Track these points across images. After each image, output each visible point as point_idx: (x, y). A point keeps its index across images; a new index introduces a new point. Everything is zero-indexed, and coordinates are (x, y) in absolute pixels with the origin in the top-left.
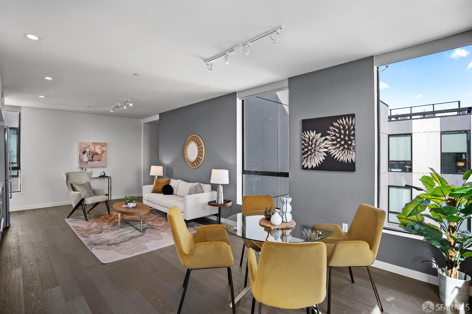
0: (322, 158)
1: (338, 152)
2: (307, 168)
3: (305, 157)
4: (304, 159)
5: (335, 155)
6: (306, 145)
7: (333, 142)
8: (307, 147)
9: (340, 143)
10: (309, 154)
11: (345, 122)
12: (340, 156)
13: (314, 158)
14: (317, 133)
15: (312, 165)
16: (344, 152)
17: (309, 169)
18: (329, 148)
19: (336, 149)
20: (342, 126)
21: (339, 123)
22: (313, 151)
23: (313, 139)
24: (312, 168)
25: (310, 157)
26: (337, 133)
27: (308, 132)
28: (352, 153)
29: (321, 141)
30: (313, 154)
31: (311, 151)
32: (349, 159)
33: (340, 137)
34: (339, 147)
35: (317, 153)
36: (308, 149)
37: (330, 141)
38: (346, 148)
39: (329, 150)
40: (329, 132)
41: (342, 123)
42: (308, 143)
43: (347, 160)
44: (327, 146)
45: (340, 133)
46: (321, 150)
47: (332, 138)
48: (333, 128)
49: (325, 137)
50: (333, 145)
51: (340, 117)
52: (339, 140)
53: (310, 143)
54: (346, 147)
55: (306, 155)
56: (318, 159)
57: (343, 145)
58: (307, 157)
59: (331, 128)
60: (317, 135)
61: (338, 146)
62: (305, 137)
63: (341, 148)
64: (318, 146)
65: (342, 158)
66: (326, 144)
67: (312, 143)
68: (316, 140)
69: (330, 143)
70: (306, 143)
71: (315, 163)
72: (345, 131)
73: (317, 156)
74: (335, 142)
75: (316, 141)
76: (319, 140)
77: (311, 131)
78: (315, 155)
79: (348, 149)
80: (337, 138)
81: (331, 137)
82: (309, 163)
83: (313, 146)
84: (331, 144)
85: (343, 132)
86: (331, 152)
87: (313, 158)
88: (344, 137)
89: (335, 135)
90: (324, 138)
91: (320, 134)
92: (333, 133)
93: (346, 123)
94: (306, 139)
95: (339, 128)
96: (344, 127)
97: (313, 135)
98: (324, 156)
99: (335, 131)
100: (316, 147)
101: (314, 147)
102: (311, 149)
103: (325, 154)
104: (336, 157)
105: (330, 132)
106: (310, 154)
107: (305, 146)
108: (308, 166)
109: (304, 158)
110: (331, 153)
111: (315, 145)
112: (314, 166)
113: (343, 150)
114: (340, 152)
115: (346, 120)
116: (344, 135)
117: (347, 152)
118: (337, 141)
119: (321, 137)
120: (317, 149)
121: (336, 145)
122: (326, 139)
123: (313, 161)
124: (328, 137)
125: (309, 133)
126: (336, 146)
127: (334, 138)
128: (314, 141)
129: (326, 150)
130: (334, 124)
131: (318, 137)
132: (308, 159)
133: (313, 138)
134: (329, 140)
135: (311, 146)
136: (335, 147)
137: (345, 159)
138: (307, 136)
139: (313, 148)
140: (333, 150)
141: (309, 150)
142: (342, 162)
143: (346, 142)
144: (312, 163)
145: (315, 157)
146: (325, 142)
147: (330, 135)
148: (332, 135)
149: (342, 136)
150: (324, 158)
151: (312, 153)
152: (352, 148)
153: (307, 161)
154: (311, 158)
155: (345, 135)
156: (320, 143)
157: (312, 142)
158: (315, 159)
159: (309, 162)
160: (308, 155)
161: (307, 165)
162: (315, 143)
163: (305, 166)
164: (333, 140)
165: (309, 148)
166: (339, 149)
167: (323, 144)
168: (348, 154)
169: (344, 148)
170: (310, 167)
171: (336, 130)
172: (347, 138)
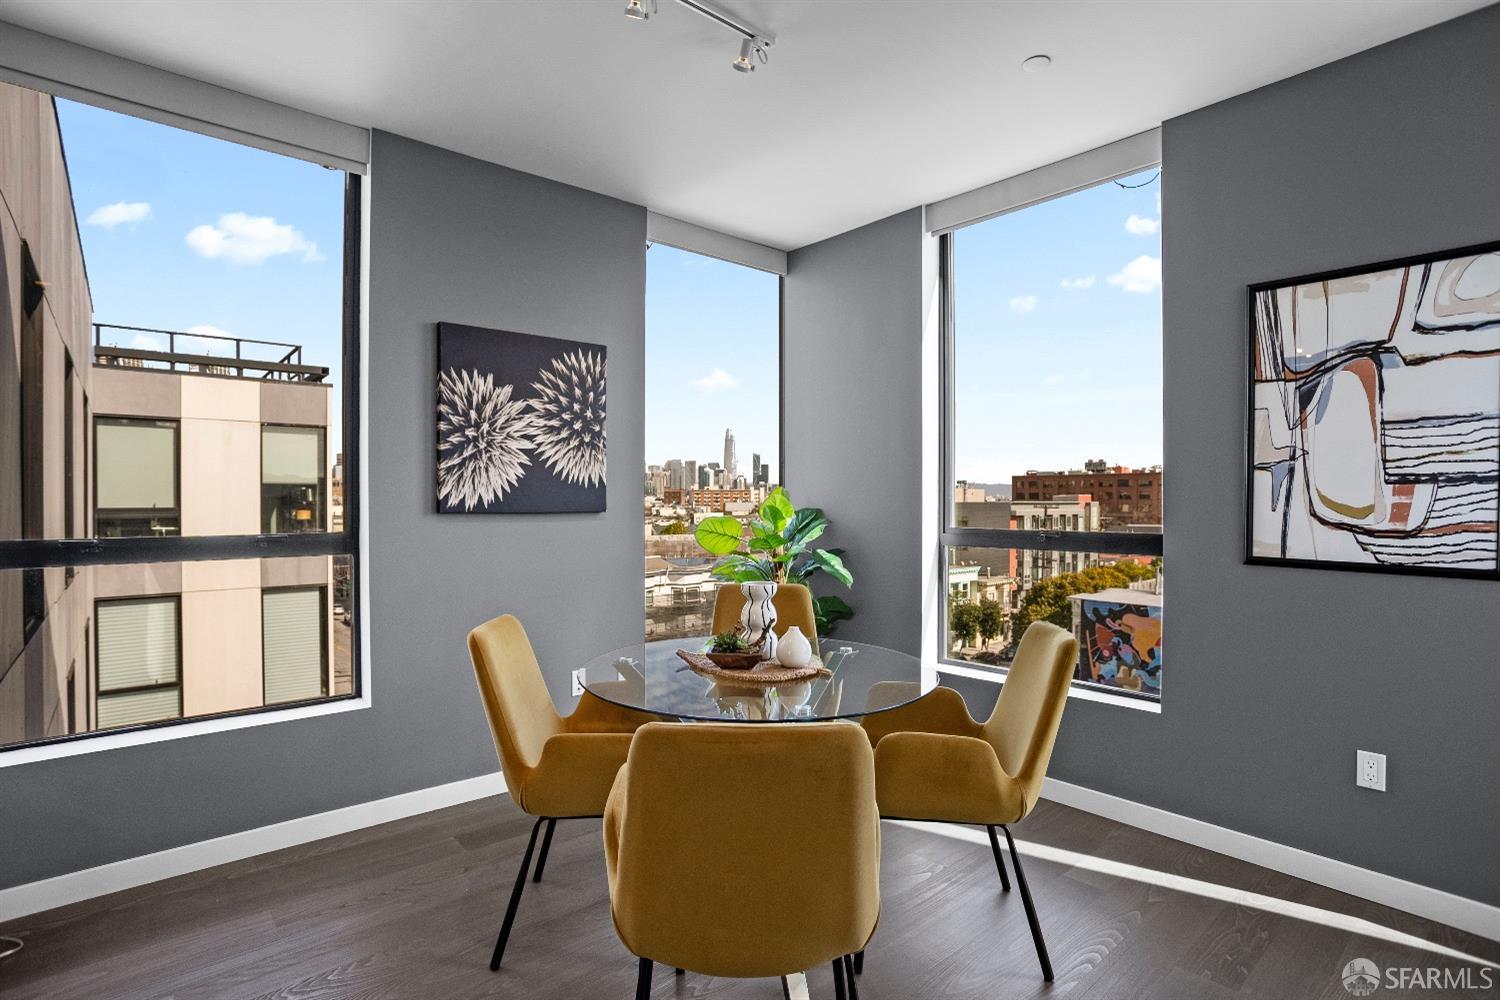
0: (514, 473)
1: (565, 455)
2: (460, 509)
3: (454, 466)
4: (448, 473)
5: (555, 463)
6: (455, 419)
7: (550, 420)
8: (460, 429)
9: (571, 428)
10: (466, 454)
11: (584, 365)
12: (570, 466)
13: (487, 470)
14: (497, 384)
15: (480, 497)
16: (583, 456)
17: (470, 512)
18: (539, 440)
19: (558, 442)
20: (576, 374)
21: (570, 363)
22: (482, 445)
23: (484, 401)
24: (479, 509)
25: (471, 466)
26: (562, 394)
27: (465, 374)
28: (601, 458)
29: (514, 413)
30: (485, 457)
31: (476, 446)
32: (593, 476)
33: (570, 408)
34: (567, 440)
35: (496, 453)
36: (464, 435)
37: (539, 417)
38: (587, 444)
39: (539, 445)
40: (538, 386)
41: (576, 365)
42: (466, 415)
43: (590, 478)
44: (531, 431)
45: (570, 395)
46: (513, 445)
47: (548, 406)
48: (552, 377)
49: (526, 403)
50: (551, 430)
51: (573, 347)
52: (566, 416)
53: (473, 414)
54: (587, 439)
55: (457, 461)
56: (500, 475)
57: (578, 434)
58: (462, 465)
59: (546, 375)
60: (498, 391)
61: (564, 434)
62: (454, 392)
63: (574, 443)
64: (501, 428)
65: (575, 472)
66: (528, 424)
67: (479, 416)
68: (496, 406)
69: (542, 422)
70: (456, 413)
71: (491, 490)
72: (585, 393)
73: (498, 463)
74: (555, 423)
75: (495, 411)
76: (506, 409)
77: (476, 372)
78: (490, 458)
79: (593, 446)
80: (563, 410)
81: (545, 403)
82: (467, 489)
83: (485, 427)
84: (545, 426)
85: (578, 392)
86: (543, 453)
87: (483, 470)
88: (583, 411)
89: (556, 401)
90: (520, 405)
91: (508, 389)
92: (550, 392)
93: (588, 368)
94: (456, 398)
95: (567, 380)
96: (582, 380)
97: (482, 388)
98: (521, 464)
99: (556, 387)
100: (494, 430)
101: (488, 433)
102: (475, 439)
103: (525, 459)
104: (558, 469)
105: (542, 387)
106: (473, 457)
107: (450, 422)
108: (463, 501)
109: (449, 470)
110: (544, 457)
111: (491, 425)
112: (488, 498)
113: (578, 448)
114: (571, 453)
115: (586, 360)
116: (581, 403)
117: (590, 455)
118: (562, 419)
119: (514, 398)
120: (499, 438)
121: (558, 430)
122: (529, 410)
123: (484, 479)
124: (534, 403)
125: (471, 378)
126: (559, 434)
127: (551, 407)
128: (489, 409)
129: (528, 445)
130: (554, 362)
131: (501, 399)
132: (465, 474)
133: (484, 398)
134: (537, 413)
135: (478, 426)
136: (555, 438)
137: (584, 476)
138: (459, 387)
139: (482, 433)
140: (549, 446)
141: (468, 441)
142: (576, 484)
143: (586, 428)
144: (481, 490)
145: (491, 469)
146: (528, 418)
147: (541, 397)
148: (546, 399)
149: (576, 407)
150: (520, 472)
151: (480, 452)
152: (601, 445)
153: (462, 483)
154: (474, 471)
155: (584, 402)
156: (507, 421)
157: (479, 411)
158: (490, 474)
159: (469, 483)
160: (464, 460)
161: (461, 497)
162: (490, 419)
163: (453, 501)
164: (549, 415)
165: (470, 433)
166: (568, 444)
167: (518, 425)
168: (592, 463)
169: (582, 443)
170: (471, 503)
171: (560, 383)
172: (589, 414)
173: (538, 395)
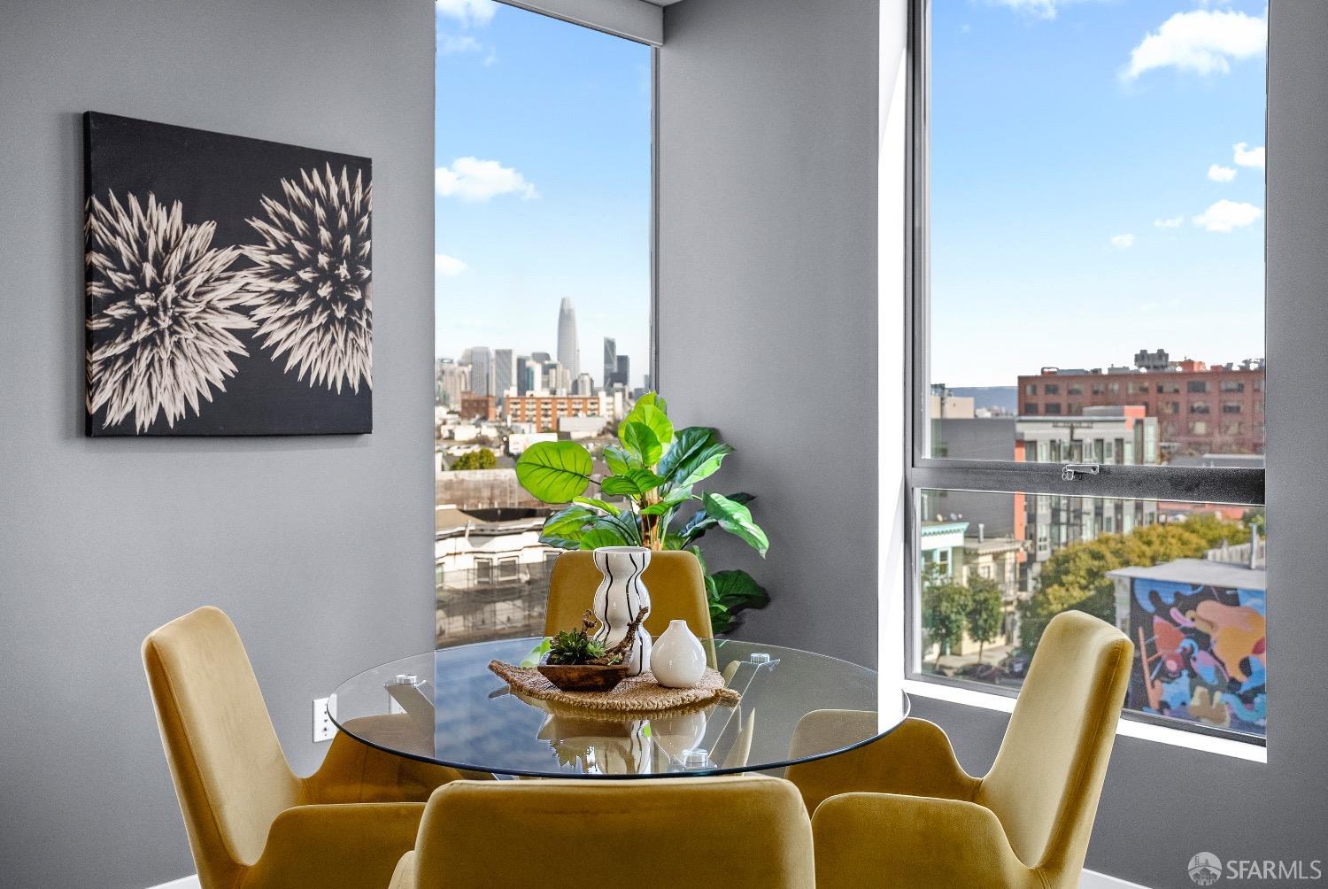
0: (219, 369)
1: (303, 339)
2: (126, 431)
3: (116, 357)
4: (105, 369)
5: (288, 353)
6: (117, 278)
7: (278, 280)
8: (127, 295)
9: (314, 294)
10: (137, 337)
11: (334, 190)
12: (313, 356)
13: (173, 364)
14: (190, 219)
15: (161, 410)
16: (333, 341)
17: (143, 435)
18: (260, 313)
19: (292, 318)
20: (321, 204)
21: (311, 187)
22: (165, 322)
23: (168, 247)
24: (160, 431)
25: (145, 357)
26: (298, 238)
27: (134, 202)
28: (362, 344)
29: (218, 269)
30: (169, 342)
31: (153, 324)
32: (350, 375)
33: (311, 262)
34: (308, 314)
35: (188, 335)
36: (133, 305)
37: (262, 276)
38: (341, 321)
39: (261, 322)
40: (258, 224)
41: (322, 189)
42: (136, 271)
43: (345, 378)
44: (248, 300)
45: (311, 239)
46: (218, 322)
47: (275, 258)
48: (281, 209)
49: (238, 252)
50: (281, 297)
51: (317, 159)
52: (306, 275)
53: (149, 271)
54: (340, 313)
55: (121, 348)
56: (195, 373)
57: (326, 304)
58: (129, 355)
59: (271, 205)
60: (191, 231)
61: (303, 304)
62: (114, 232)
63: (319, 319)
64: (197, 294)
65: (321, 368)
66: (240, 289)
67: (160, 274)
68: (187, 257)
69: (266, 284)
70: (120, 268)
71: (179, 397)
72: (337, 235)
73: (191, 352)
74: (287, 286)
75: (186, 265)
76: (205, 263)
77: (152, 199)
78: (178, 344)
79: (351, 325)
80: (300, 264)
81: (270, 253)
82: (139, 397)
83: (170, 291)
84: (271, 291)
85: (325, 235)
86: (266, 336)
87: (165, 363)
88: (333, 266)
89: (288, 249)
90: (229, 255)
91: (208, 229)
92: (280, 236)
93: (341, 195)
94: (119, 243)
95: (307, 215)
96: (332, 214)
97: (164, 225)
98: (231, 355)
99: (288, 226)
100: (185, 298)
101: (175, 302)
102: (153, 312)
103: (237, 346)
104: (291, 362)
105: (265, 226)
106: (149, 341)
107: (109, 283)
108: (131, 416)
109: (108, 363)
110: (269, 343)
111: (179, 289)
112: (174, 410)
113: (326, 327)
114: (314, 337)
115: (338, 181)
116: (331, 253)
117: (346, 340)
118: (298, 280)
119: (218, 243)
120: (193, 311)
121: (292, 298)
122: (243, 263)
123: (168, 379)
124: (253, 252)
125: (145, 208)
126: (294, 304)
127: (283, 261)
128: (175, 260)
129: (243, 323)
130: (286, 185)
131: (196, 244)
132: (135, 372)
133: (166, 243)
134: (256, 269)
135: (156, 289)
136: (287, 312)
137: (336, 374)
138: (124, 224)
139: (164, 303)
140: (278, 324)
141: (141, 315)
142: (322, 388)
143: (339, 294)
144: (163, 398)
145: (181, 363)
146: (242, 277)
147: (262, 242)
148: (272, 246)
149: (323, 260)
150: (230, 367)
151: (161, 334)
152: (363, 324)
153: (129, 386)
154: (150, 365)
155: (335, 252)
156: (206, 282)
157: (159, 264)
158: (178, 371)
159: (142, 387)
160: (134, 347)
161: (129, 408)
162: (177, 278)
163: (115, 416)
164: (277, 273)
165: (144, 301)
166: (310, 321)
167: (226, 289)
168: (349, 352)
169: (332, 319)
170: (145, 419)
171: (296, 219)
172: (343, 271)
173: (258, 239)
